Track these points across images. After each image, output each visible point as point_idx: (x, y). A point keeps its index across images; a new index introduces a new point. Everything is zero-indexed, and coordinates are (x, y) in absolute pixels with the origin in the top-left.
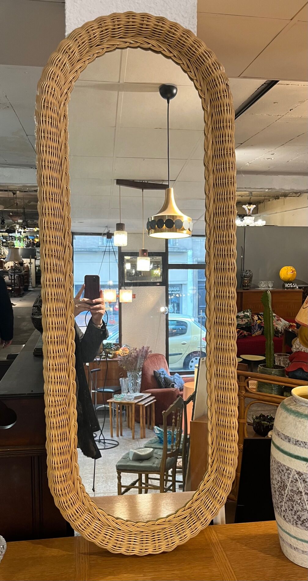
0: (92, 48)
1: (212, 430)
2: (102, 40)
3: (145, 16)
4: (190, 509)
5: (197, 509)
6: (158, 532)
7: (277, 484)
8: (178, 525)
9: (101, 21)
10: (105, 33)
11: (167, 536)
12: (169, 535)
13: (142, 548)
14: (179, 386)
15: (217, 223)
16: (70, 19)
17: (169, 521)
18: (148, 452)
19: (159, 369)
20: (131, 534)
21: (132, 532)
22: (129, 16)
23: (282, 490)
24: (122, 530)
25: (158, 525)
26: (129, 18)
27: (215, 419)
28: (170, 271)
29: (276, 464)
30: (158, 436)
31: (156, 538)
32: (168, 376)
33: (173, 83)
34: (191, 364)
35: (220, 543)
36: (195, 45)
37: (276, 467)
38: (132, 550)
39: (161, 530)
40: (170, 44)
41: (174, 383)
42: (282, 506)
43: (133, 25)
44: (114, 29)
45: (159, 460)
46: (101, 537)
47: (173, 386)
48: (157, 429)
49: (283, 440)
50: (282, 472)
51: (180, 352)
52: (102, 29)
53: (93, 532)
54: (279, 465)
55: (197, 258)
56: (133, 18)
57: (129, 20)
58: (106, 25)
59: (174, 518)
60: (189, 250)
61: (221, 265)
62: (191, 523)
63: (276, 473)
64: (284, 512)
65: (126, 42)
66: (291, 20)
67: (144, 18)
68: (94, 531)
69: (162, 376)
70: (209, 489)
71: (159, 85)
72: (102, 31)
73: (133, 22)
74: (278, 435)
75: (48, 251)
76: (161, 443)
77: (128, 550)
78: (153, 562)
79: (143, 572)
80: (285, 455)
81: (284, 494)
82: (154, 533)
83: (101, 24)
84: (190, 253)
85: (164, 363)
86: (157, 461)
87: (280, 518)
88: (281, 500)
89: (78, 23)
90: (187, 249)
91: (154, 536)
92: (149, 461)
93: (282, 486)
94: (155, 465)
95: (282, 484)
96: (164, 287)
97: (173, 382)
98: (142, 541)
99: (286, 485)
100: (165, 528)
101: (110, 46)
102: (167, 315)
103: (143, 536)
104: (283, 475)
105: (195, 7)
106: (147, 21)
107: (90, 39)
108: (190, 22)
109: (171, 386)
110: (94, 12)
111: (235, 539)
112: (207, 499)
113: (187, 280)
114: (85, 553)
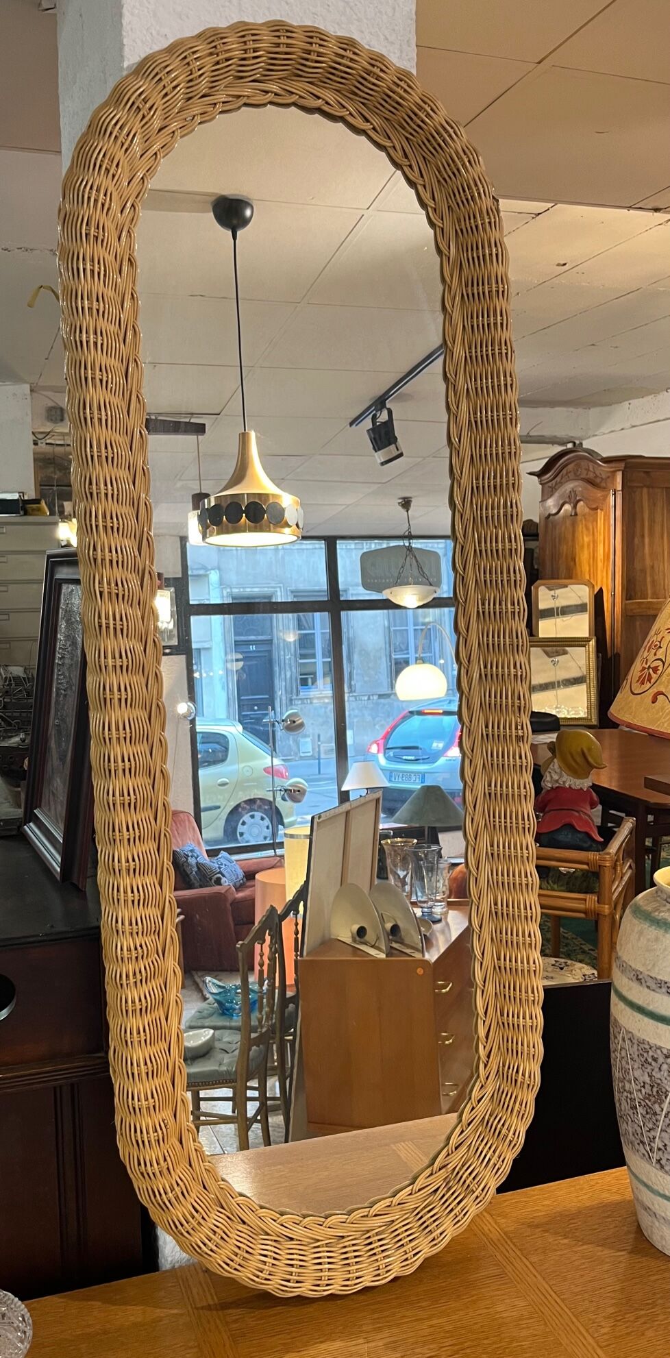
0: (190, 102)
1: (484, 982)
2: (214, 84)
3: (313, 34)
4: (444, 1170)
5: (460, 1169)
6: (377, 1234)
7: (641, 1091)
8: (422, 1210)
9: (213, 37)
10: (222, 68)
11: (400, 1240)
12: (404, 1238)
13: (350, 1276)
14: (231, 880)
15: (481, 510)
16: (132, 30)
17: (399, 1204)
18: (203, 1039)
19: (183, 845)
20: (318, 1247)
21: (318, 1241)
22: (278, 31)
23: (655, 1103)
24: (297, 1240)
25: (375, 1216)
26: (279, 37)
27: (490, 957)
28: (194, 620)
29: (635, 1046)
30: (215, 999)
31: (377, 1247)
32: (204, 859)
33: (245, 194)
34: (240, 828)
35: (509, 1238)
36: (426, 107)
37: (637, 1053)
38: (327, 1285)
39: (384, 1228)
40: (366, 101)
41: (220, 875)
42: (654, 1138)
43: (287, 53)
44: (244, 59)
45: (230, 1055)
46: (254, 1263)
47: (218, 882)
48: (213, 984)
49: (654, 990)
50: (653, 1063)
51: (218, 804)
52: (218, 58)
53: (236, 1255)
54: (644, 1048)
55: (231, 588)
56: (288, 37)
57: (279, 41)
58: (226, 48)
59: (410, 1194)
60: (212, 572)
61: (494, 605)
62: (452, 1202)
63: (636, 1067)
64: (660, 1153)
65: (267, 92)
66: (539, 63)
67: (311, 37)
68: (236, 1250)
69: (192, 861)
70: (484, 1118)
71: (214, 198)
72: (218, 63)
73: (288, 45)
74: (638, 979)
75: (109, 583)
76: (223, 1014)
77: (318, 1285)
78: (377, 1306)
79: (362, 1332)
80: (660, 1024)
81: (658, 1112)
82: (369, 1237)
83: (215, 47)
84: (214, 577)
85: (191, 830)
86: (227, 1059)
87: (648, 1166)
88: (651, 1126)
89: (152, 40)
90: (206, 569)
91: (371, 1243)
92: (209, 1059)
93: (655, 1093)
94: (225, 1068)
95: (655, 1089)
96: (183, 658)
97: (218, 873)
98: (347, 1259)
99: (664, 1090)
100: (393, 1221)
101: (231, 99)
102: (193, 722)
103: (345, 1247)
104: (657, 1070)
105: (412, 20)
106: (320, 45)
107: (191, 81)
108: (401, 52)
109: (215, 882)
110: (188, 17)
111: (537, 1226)
112: (482, 1141)
113: (211, 640)
114: (209, 1305)
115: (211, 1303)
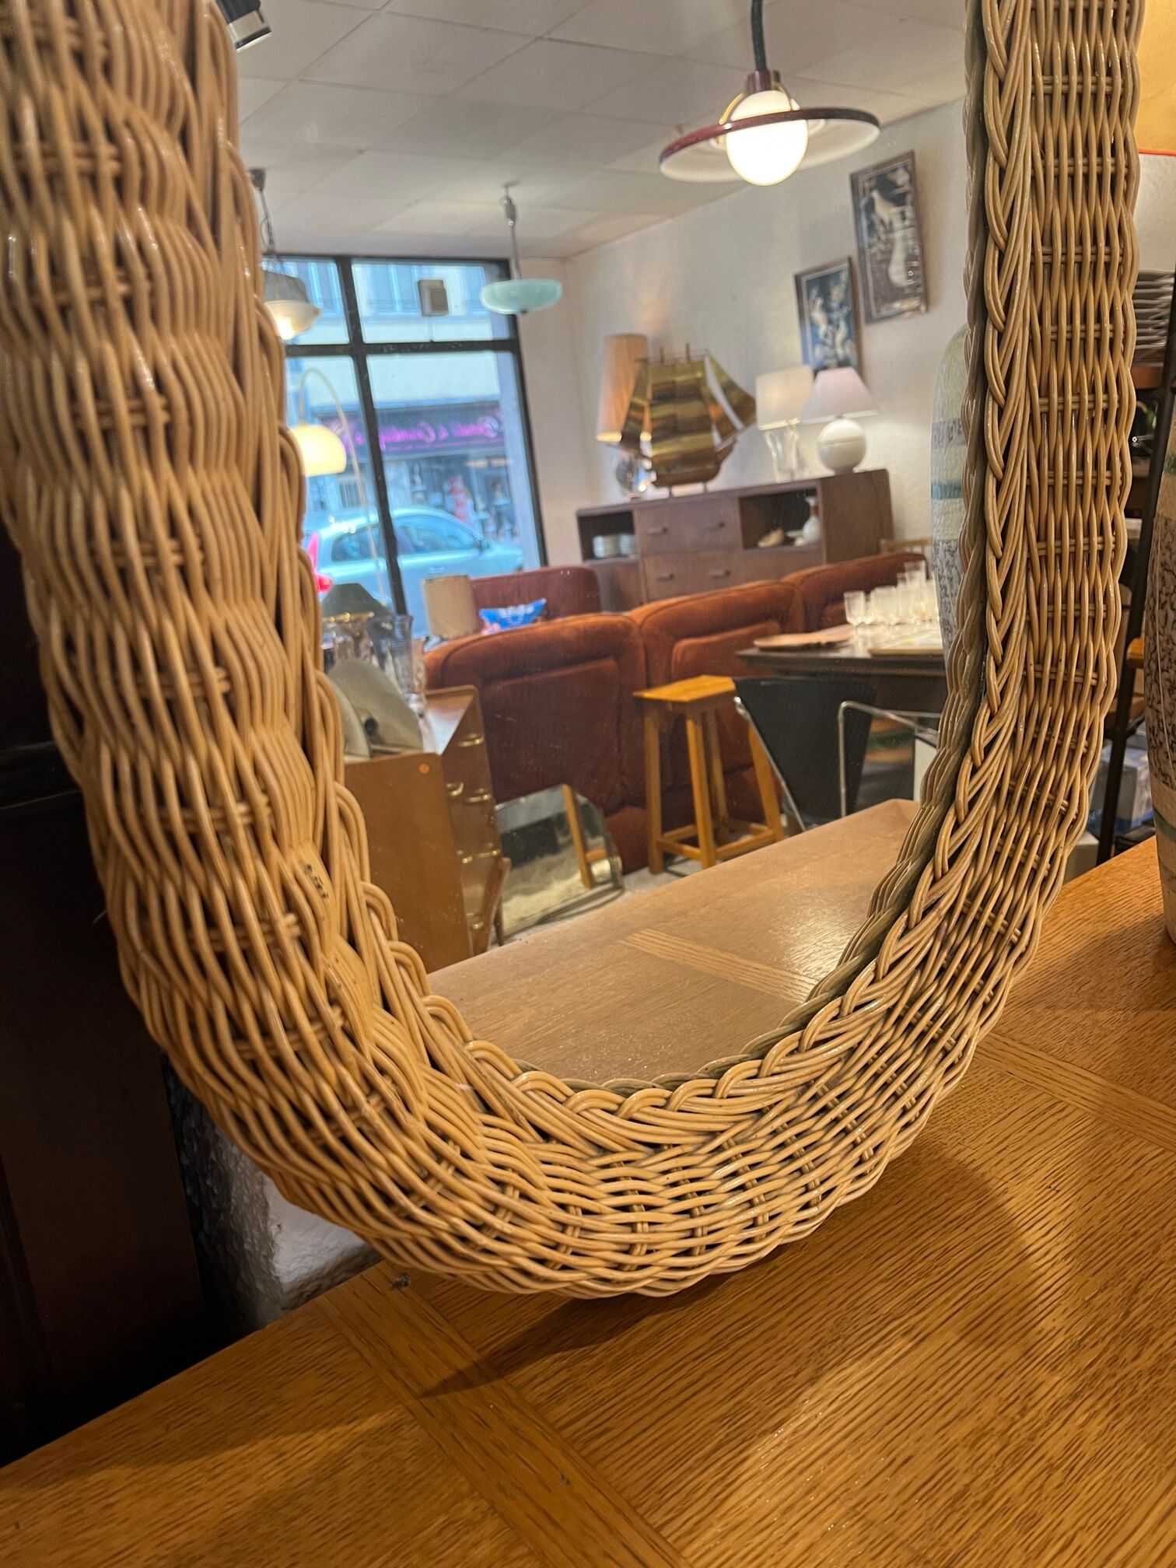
4: (932, 914)
6: (832, 1085)
8: (906, 1011)
11: (885, 1087)
17: (855, 1009)
20: (722, 1149)
21: (717, 1134)
24: (672, 1146)
25: (815, 1045)
31: (845, 1114)
39: (841, 1067)
59: (875, 982)
68: (561, 1215)
82: (818, 1097)
91: (825, 1111)
98: (791, 1158)
100: (856, 1049)
103: (775, 1133)
114: (460, 1373)
115: (462, 1364)
